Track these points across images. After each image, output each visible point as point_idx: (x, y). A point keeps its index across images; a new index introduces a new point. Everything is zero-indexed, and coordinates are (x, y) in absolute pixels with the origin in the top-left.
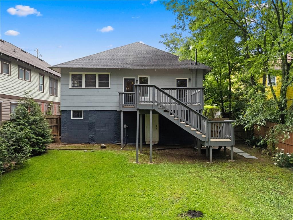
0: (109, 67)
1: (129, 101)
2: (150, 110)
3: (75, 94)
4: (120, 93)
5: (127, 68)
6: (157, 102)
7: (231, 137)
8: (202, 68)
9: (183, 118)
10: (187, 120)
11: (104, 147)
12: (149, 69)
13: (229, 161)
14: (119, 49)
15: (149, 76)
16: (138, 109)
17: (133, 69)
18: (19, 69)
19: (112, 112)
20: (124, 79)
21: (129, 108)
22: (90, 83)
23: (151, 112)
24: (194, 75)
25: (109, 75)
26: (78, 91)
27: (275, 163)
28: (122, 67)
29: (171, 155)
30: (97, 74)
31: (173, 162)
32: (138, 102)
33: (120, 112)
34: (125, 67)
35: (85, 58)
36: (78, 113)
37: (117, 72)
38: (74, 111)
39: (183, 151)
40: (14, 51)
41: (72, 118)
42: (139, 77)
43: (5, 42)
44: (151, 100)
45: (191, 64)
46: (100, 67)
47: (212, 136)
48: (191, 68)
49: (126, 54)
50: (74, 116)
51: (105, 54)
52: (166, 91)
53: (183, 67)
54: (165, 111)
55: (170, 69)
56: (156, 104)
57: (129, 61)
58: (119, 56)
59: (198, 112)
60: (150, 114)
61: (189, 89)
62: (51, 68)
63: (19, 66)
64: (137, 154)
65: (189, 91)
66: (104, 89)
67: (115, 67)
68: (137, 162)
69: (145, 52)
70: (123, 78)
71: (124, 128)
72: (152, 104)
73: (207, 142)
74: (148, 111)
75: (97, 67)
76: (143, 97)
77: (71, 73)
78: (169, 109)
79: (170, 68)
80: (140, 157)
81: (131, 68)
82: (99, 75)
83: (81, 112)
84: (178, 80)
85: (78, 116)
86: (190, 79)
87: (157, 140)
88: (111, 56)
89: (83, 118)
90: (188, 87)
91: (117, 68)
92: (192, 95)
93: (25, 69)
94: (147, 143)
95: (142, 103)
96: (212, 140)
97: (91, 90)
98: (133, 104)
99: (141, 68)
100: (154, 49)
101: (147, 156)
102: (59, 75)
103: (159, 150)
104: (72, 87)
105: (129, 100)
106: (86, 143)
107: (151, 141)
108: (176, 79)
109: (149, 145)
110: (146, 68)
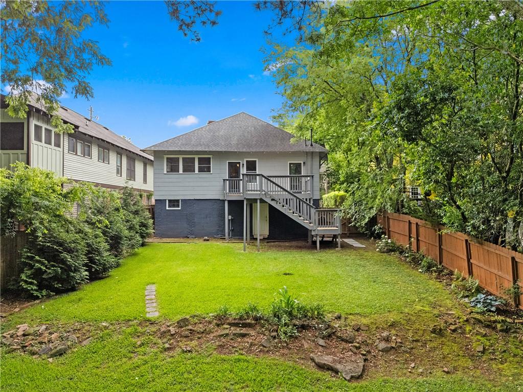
0: (211, 150)
1: (234, 189)
2: (257, 199)
3: (170, 180)
4: (224, 180)
5: (232, 150)
6: (264, 191)
7: (338, 225)
8: (317, 151)
9: (295, 210)
10: (300, 212)
11: (208, 240)
12: (258, 152)
13: (337, 249)
14: (221, 123)
15: (257, 160)
16: (245, 198)
17: (239, 152)
18: (99, 150)
19: (214, 201)
20: (229, 163)
21: (234, 197)
22: (189, 168)
23: (258, 201)
24: (309, 158)
25: (210, 158)
26: (174, 176)
27: (378, 250)
28: (226, 150)
29: (280, 246)
30: (196, 157)
31: (281, 251)
32: (245, 191)
33: (224, 201)
34: (230, 150)
35: (181, 137)
36: (174, 203)
37: (220, 155)
38: (170, 201)
39: (294, 243)
40: (87, 125)
41: (167, 208)
42: (245, 160)
43: (68, 110)
44: (258, 189)
45: (306, 145)
46: (201, 150)
47: (319, 225)
48: (304, 151)
49: (230, 130)
50: (170, 206)
51: (204, 131)
52: (272, 179)
53: (296, 149)
54: (273, 200)
55: (281, 152)
56: (263, 193)
57: (234, 141)
58: (221, 133)
59: (305, 200)
60: (257, 203)
61: (303, 176)
62: (143, 151)
63: (99, 146)
64: (245, 246)
65: (303, 180)
66: (204, 175)
67: (217, 150)
68: (245, 251)
69: (253, 129)
70: (228, 161)
71: (229, 220)
72: (259, 193)
73: (314, 230)
74: (255, 200)
75: (198, 150)
76: (250, 184)
77: (166, 156)
78: (276, 198)
79: (281, 150)
80: (248, 248)
81: (236, 150)
82: (199, 158)
83: (178, 201)
84: (290, 164)
85: (174, 206)
86: (304, 163)
87: (266, 233)
88: (212, 134)
89: (180, 209)
90: (302, 175)
91: (221, 150)
92: (306, 182)
93: (104, 148)
94: (255, 237)
95: (249, 192)
96: (319, 228)
97: (189, 175)
98: (239, 191)
99: (248, 150)
100: (263, 123)
101: (255, 247)
102: (152, 158)
103: (268, 242)
104: (167, 172)
105: (234, 187)
106: (184, 237)
107: (258, 235)
108: (289, 162)
109: (257, 239)
110: (254, 150)
